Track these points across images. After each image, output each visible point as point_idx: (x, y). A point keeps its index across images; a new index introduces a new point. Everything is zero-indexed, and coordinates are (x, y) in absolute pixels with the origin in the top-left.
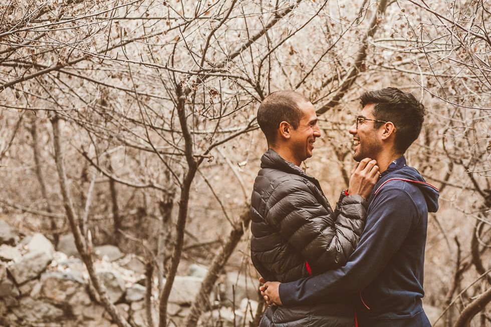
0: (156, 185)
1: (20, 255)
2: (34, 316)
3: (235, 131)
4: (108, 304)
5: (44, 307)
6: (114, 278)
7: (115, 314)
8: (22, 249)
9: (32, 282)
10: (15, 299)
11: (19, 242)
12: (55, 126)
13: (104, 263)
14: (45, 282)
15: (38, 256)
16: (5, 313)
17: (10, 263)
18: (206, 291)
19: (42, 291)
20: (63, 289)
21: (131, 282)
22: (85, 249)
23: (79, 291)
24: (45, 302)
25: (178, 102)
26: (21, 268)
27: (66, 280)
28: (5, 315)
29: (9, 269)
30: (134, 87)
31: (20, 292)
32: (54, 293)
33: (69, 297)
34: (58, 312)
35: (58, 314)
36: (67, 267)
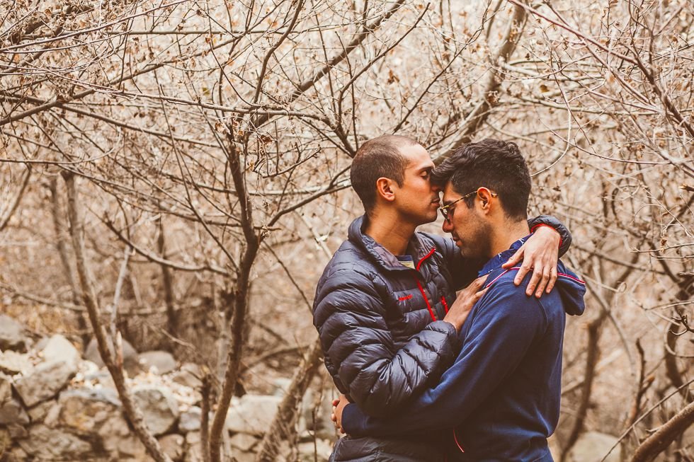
0: (214, 267)
1: (31, 366)
2: (50, 451)
3: (314, 192)
4: (146, 436)
5: (64, 439)
6: (162, 399)
7: (155, 450)
8: (35, 356)
9: (47, 404)
10: (23, 428)
11: (32, 347)
12: (70, 184)
13: (151, 376)
14: (65, 403)
15: (56, 367)
16: (9, 447)
17: (16, 377)
18: (284, 417)
19: (61, 416)
20: (91, 414)
21: (187, 404)
22: (113, 358)
23: (113, 416)
24: (65, 432)
25: (230, 152)
26: (31, 384)
27: (94, 401)
28: (9, 450)
29: (15, 385)
30: (169, 129)
31: (30, 418)
32: (78, 419)
33: (99, 424)
34: (84, 446)
35: (83, 449)
36: (98, 382)
